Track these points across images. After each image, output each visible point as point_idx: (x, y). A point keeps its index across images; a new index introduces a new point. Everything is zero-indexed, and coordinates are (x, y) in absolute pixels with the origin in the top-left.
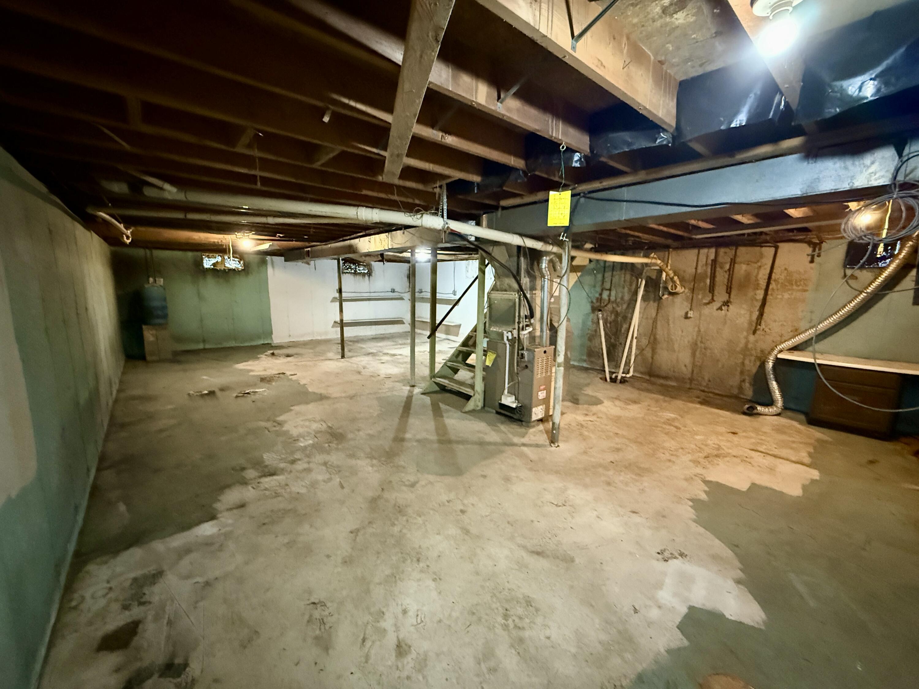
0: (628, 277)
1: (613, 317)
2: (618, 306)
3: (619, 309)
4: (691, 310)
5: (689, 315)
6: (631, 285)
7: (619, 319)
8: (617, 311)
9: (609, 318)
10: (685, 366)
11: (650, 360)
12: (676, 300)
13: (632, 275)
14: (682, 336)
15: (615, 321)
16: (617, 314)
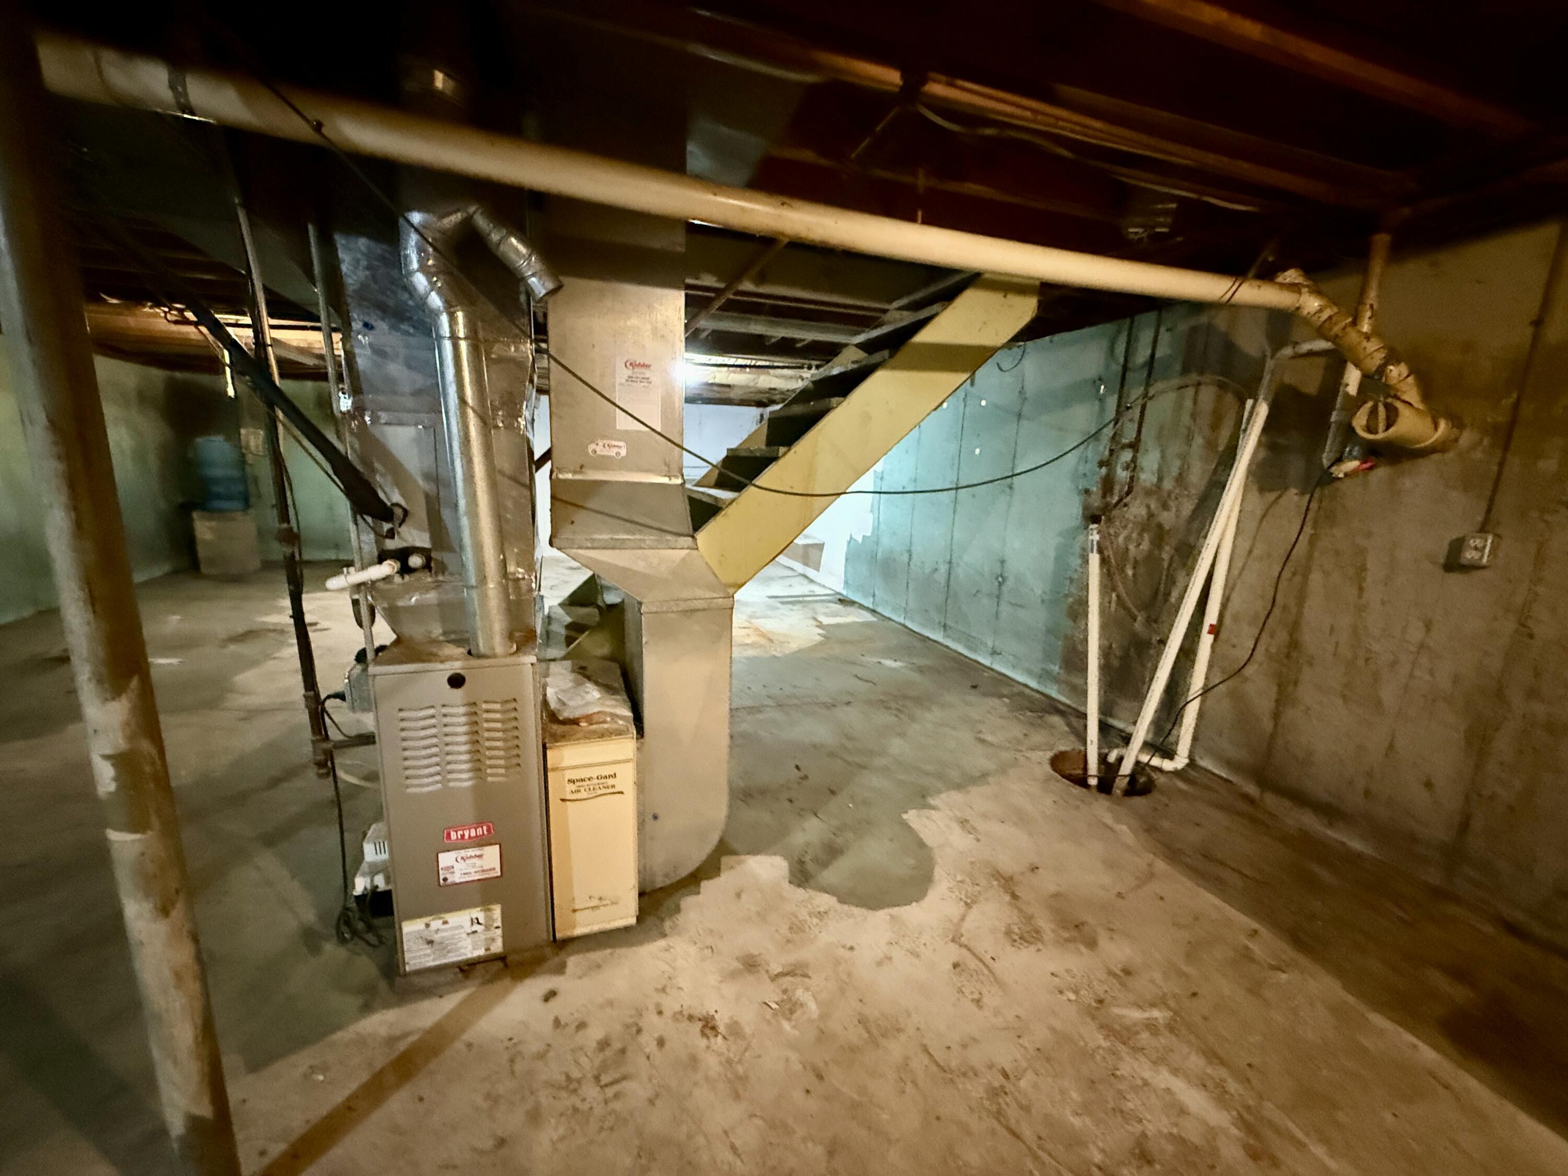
0: (1208, 394)
1: (1145, 546)
2: (1165, 506)
3: (1167, 518)
4: (1483, 529)
5: (1469, 555)
6: (1215, 426)
7: (1166, 556)
8: (1160, 526)
9: (1132, 547)
10: (1428, 785)
11: (1267, 725)
12: (1407, 483)
13: (1222, 386)
14: (1422, 646)
15: (1151, 559)
16: (1160, 535)
